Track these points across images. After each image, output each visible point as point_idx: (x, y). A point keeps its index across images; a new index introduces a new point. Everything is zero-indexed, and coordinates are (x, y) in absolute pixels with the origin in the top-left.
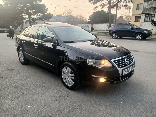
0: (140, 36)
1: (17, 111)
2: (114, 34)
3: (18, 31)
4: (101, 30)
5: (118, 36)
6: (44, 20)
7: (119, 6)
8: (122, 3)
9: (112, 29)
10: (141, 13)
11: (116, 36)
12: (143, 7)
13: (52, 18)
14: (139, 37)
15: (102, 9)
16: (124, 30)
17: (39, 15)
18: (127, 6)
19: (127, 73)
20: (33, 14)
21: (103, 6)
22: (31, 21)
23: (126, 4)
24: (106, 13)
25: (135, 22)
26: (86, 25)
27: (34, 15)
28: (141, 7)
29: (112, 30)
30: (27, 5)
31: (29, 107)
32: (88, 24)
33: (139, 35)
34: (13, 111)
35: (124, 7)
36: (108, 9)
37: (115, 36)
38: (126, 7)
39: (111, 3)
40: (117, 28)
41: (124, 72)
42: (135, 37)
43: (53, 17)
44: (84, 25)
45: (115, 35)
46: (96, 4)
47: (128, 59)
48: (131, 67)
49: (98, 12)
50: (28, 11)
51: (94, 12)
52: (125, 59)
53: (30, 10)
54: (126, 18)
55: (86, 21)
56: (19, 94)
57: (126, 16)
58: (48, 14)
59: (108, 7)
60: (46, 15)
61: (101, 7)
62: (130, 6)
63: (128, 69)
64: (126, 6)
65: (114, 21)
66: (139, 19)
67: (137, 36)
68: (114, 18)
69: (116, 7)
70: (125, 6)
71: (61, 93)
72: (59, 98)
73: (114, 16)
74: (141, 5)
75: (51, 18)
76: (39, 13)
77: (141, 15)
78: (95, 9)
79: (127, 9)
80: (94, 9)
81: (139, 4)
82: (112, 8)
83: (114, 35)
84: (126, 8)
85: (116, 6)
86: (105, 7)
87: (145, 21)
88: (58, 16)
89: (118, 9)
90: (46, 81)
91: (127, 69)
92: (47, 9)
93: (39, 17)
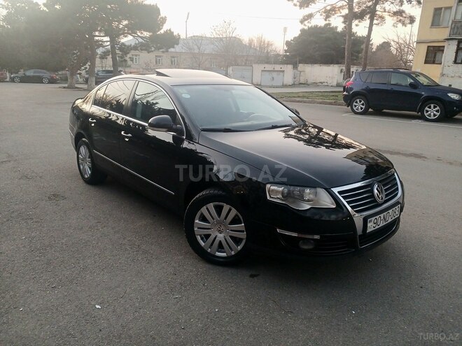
0: (438, 108)
1: (67, 317)
2: (358, 100)
3: (80, 80)
4: (321, 83)
5: (368, 107)
6: (153, 49)
7: (378, 13)
8: (387, 6)
9: (351, 84)
10: (446, 36)
11: (364, 107)
12: (452, 17)
13: (178, 44)
14: (433, 111)
15: (327, 22)
16: (389, 88)
17: (140, 37)
18: (404, 15)
19: (377, 227)
20: (123, 34)
21: (328, 13)
22: (118, 52)
23: (401, 8)
24: (338, 33)
25: (426, 62)
26: (278, 67)
27: (126, 36)
28: (448, 18)
29: (351, 89)
30: (109, 7)
31: (97, 306)
32: (281, 66)
33: (432, 106)
34: (55, 315)
35: (395, 18)
36: (344, 22)
37: (359, 105)
38: (402, 18)
39: (354, 5)
40: (369, 81)
41: (369, 225)
42: (421, 110)
43: (181, 42)
44: (269, 67)
45: (360, 102)
46: (307, 7)
47: (384, 185)
48: (390, 211)
49: (315, 31)
50: (110, 25)
51: (303, 31)
52: (376, 186)
53: (115, 21)
54: (400, 49)
55: (278, 55)
56: (73, 270)
57: (398, 43)
58: (166, 32)
59: (345, 17)
60: (161, 34)
61: (322, 17)
62: (412, 14)
63: (382, 215)
64: (399, 13)
65: (361, 58)
66: (438, 55)
67: (427, 108)
68: (362, 49)
69: (368, 16)
70: (395, 14)
71: (186, 273)
72: (181, 288)
73: (363, 43)
74: (448, 11)
75: (175, 46)
76: (140, 30)
77: (445, 44)
78: (306, 22)
79: (404, 24)
80: (302, 22)
81: (441, 9)
82: (356, 19)
83: (356, 102)
84: (400, 21)
85: (369, 13)
86: (336, 15)
87: (455, 62)
88: (195, 39)
89: (375, 22)
90: (148, 235)
91: (377, 217)
92: (164, 20)
93: (140, 40)
